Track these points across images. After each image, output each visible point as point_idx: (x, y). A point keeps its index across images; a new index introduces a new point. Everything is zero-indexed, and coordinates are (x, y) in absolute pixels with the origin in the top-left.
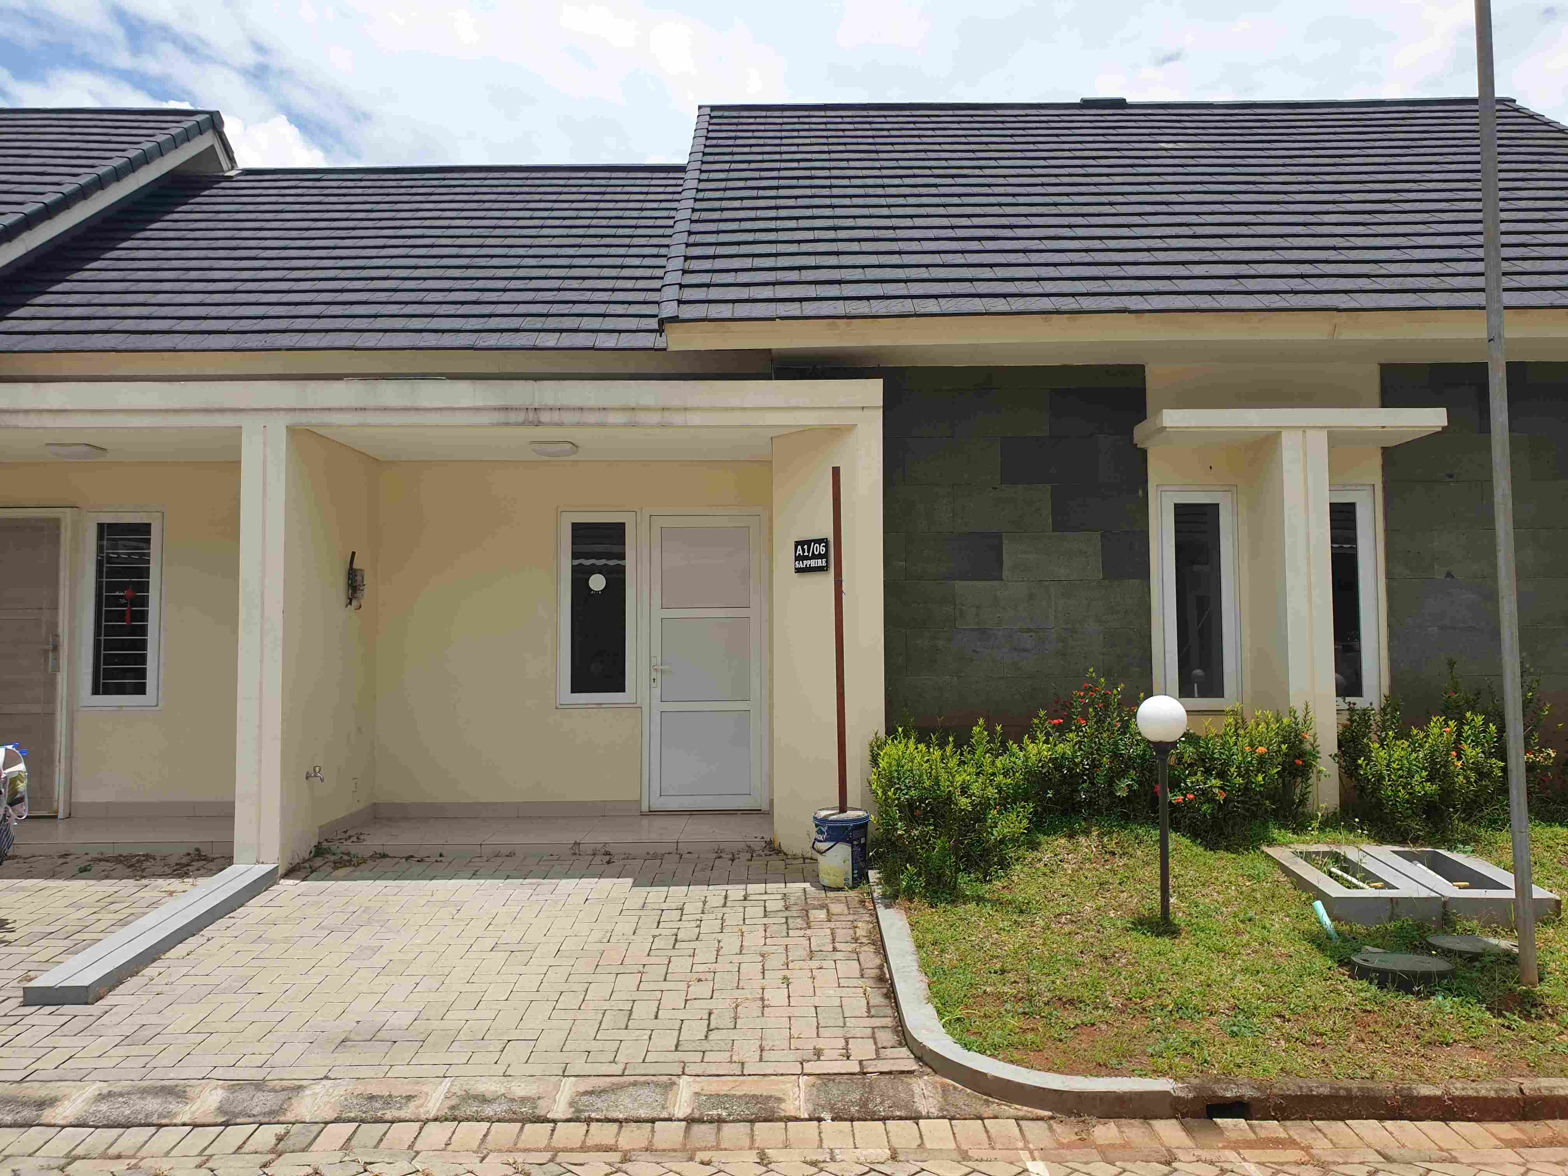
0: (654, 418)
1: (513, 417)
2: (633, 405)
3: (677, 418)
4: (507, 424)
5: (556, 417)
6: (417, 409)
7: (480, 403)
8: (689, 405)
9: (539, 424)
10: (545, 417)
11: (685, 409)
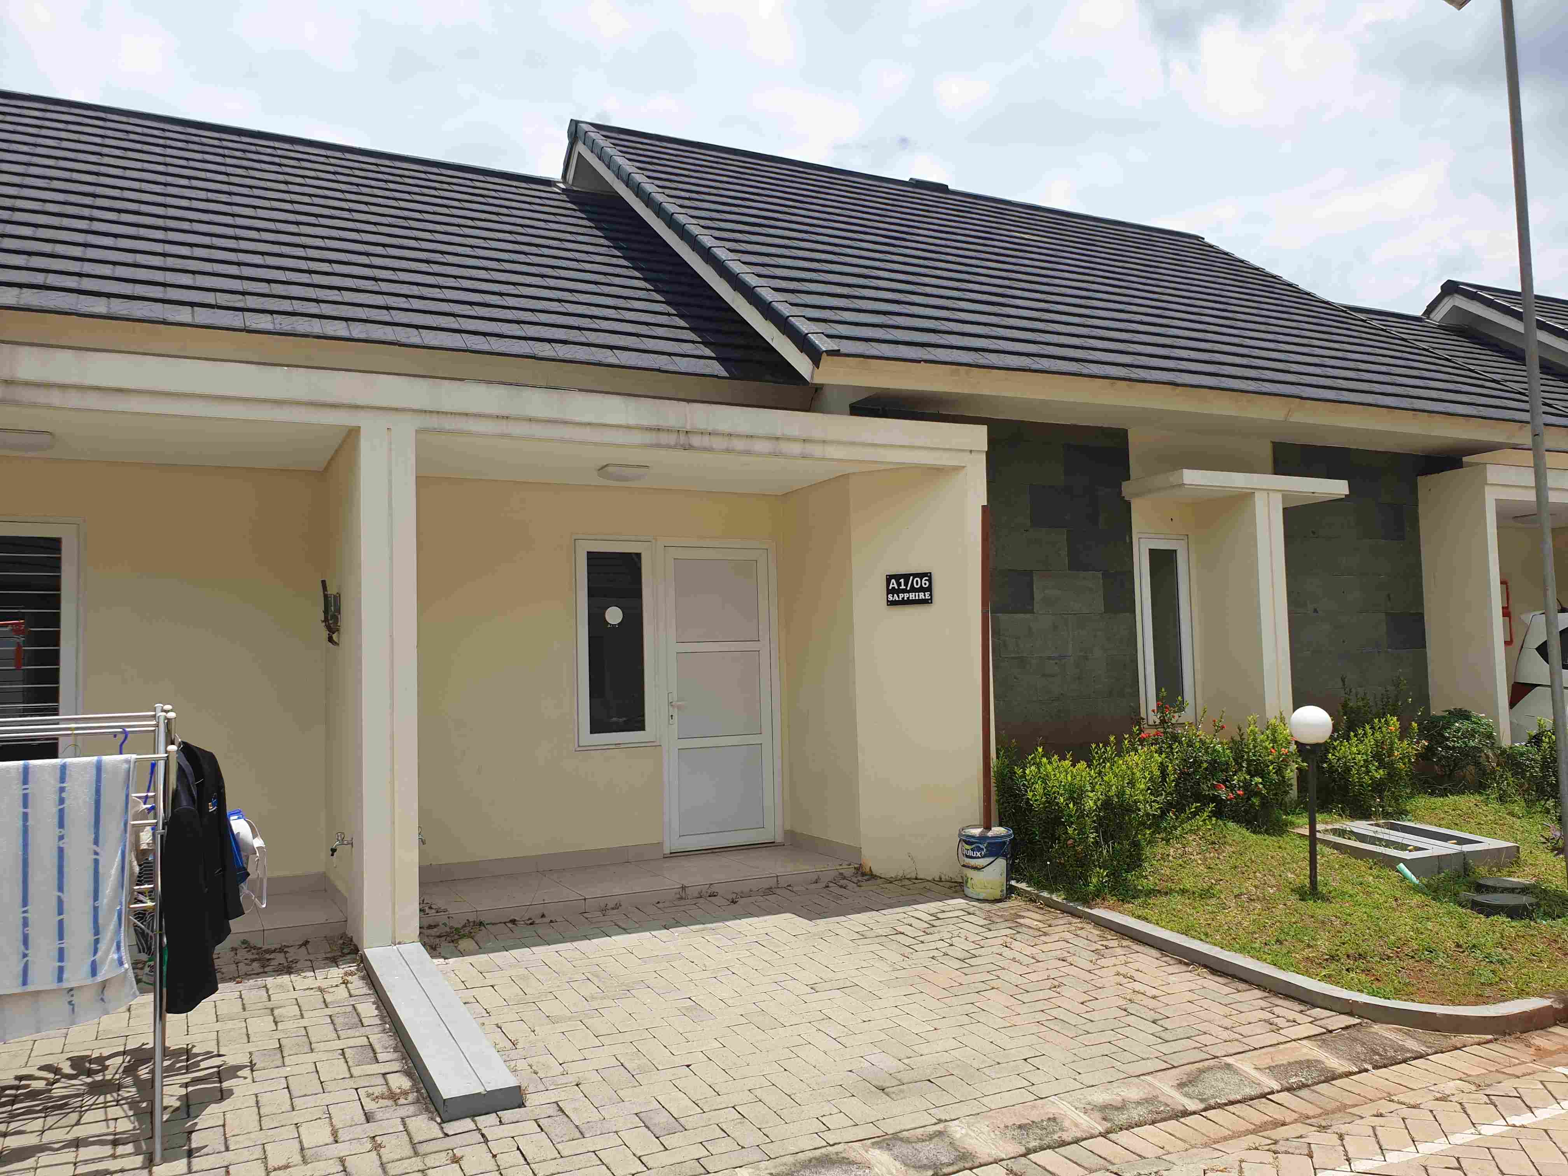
0: (796, 448)
1: (664, 438)
2: (779, 434)
3: (817, 450)
4: (658, 446)
5: (706, 441)
6: (565, 422)
7: (632, 422)
8: (830, 437)
9: (689, 447)
10: (696, 441)
11: (824, 442)
